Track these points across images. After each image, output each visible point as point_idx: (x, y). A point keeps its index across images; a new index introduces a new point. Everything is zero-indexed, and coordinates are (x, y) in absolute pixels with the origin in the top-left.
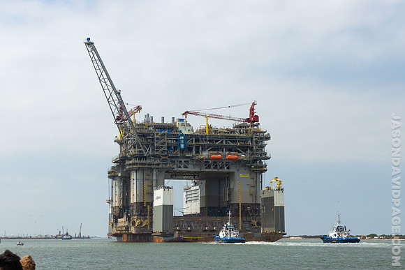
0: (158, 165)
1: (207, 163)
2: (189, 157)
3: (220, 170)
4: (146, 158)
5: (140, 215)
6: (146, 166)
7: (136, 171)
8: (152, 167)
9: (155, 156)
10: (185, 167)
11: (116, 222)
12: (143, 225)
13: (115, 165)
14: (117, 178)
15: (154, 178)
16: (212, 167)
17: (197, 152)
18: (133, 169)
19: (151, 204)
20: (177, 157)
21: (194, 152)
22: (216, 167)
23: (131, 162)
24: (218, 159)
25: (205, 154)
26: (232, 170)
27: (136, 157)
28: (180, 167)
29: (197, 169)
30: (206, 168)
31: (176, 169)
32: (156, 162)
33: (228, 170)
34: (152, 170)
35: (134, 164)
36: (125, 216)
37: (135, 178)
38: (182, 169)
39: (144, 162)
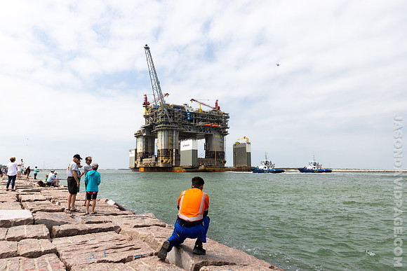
2: (191, 125)
4: (169, 123)
5: (166, 156)
6: (171, 128)
10: (189, 130)
11: (141, 161)
12: (168, 162)
14: (141, 137)
16: (203, 131)
17: (196, 122)
18: (159, 130)
19: (172, 150)
20: (186, 124)
25: (201, 123)
29: (195, 132)
30: (200, 131)
31: (185, 131)
32: (175, 126)
34: (173, 130)
37: (163, 135)
39: (169, 126)
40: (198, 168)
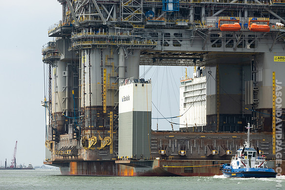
0: (128, 40)
1: (214, 37)
2: (182, 27)
3: (239, 50)
4: (106, 28)
5: (97, 128)
6: (107, 43)
7: (90, 50)
8: (118, 44)
9: (122, 25)
10: (176, 44)
11: (57, 140)
12: (103, 146)
13: (53, 39)
14: (58, 63)
15: (121, 63)
16: (224, 44)
17: (198, 17)
18: (83, 48)
19: (115, 109)
20: (161, 27)
21: (192, 17)
22: (230, 44)
23: (80, 35)
24: (235, 30)
25: (210, 22)
26: (259, 49)
27: (89, 27)
28: (166, 45)
29: (197, 48)
30: (214, 46)
31: (159, 48)
32: (124, 36)
33: (252, 50)
34: (116, 49)
35: (84, 39)
36: (70, 131)
37: (87, 64)
38: (171, 48)
39: (103, 35)
40: (150, 163)
